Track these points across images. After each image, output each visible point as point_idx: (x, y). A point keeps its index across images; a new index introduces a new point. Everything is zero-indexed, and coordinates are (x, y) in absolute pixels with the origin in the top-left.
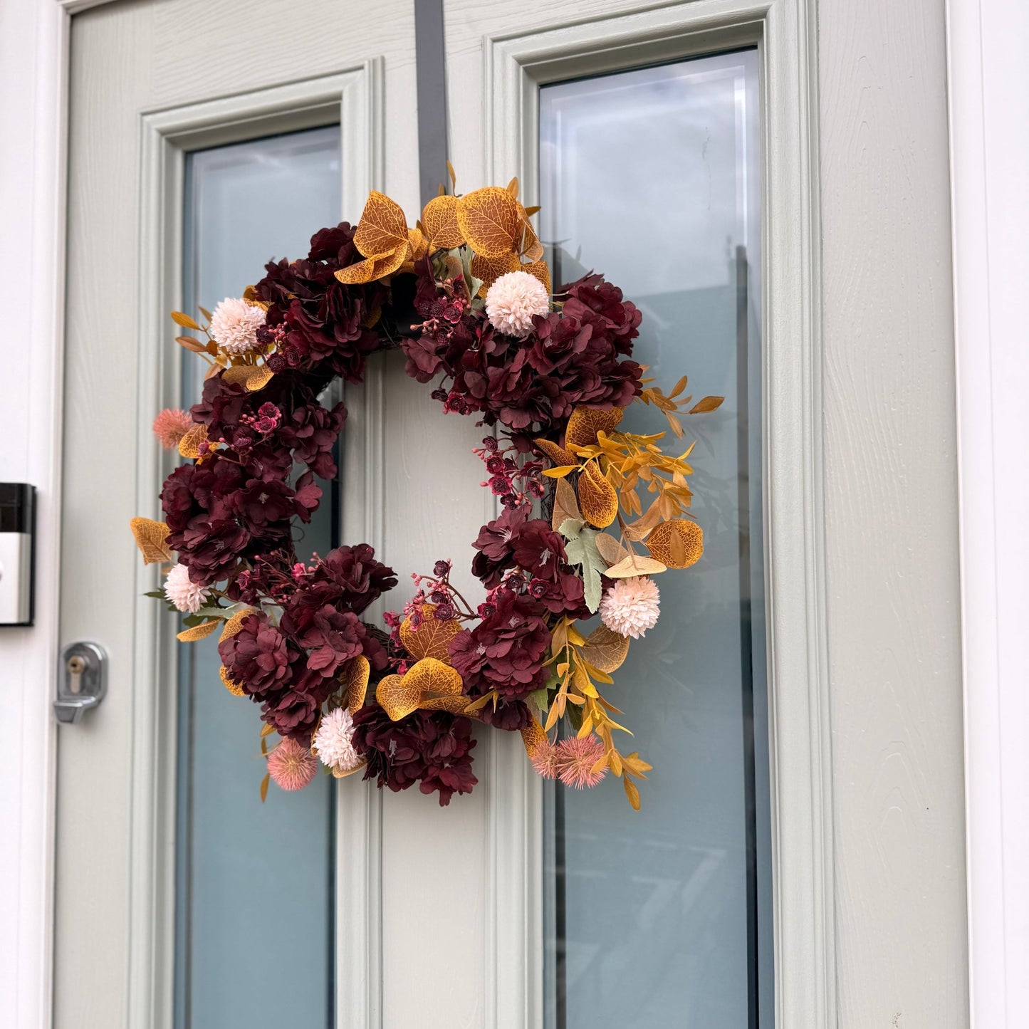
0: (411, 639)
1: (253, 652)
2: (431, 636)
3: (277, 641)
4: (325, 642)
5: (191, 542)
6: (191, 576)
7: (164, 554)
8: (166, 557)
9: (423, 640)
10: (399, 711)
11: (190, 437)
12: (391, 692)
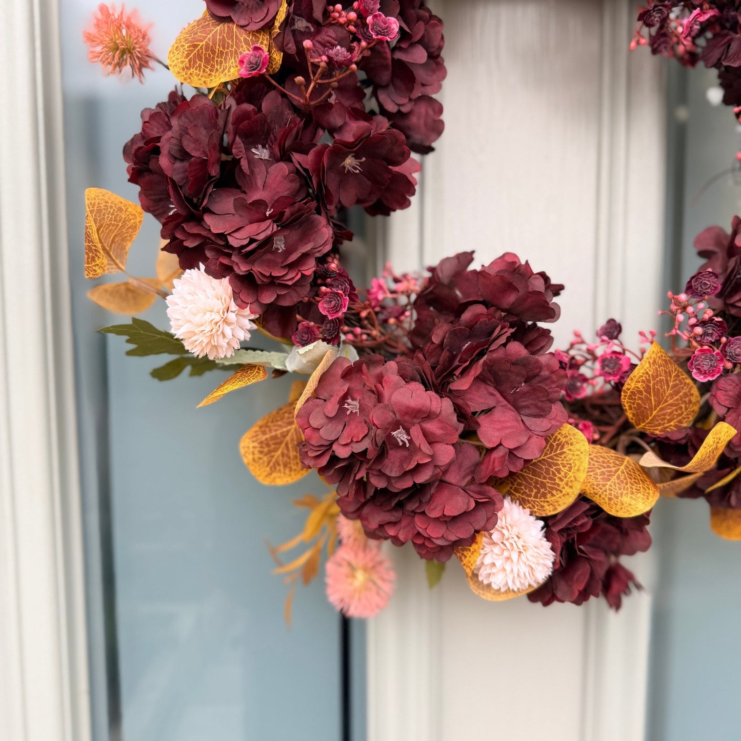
0: (640, 392)
1: (389, 424)
2: (668, 386)
3: (434, 403)
4: (498, 402)
5: (236, 235)
6: (236, 295)
7: (113, 260)
8: (116, 264)
9: (657, 393)
10: (633, 502)
11: (195, 46)
12: (603, 473)
